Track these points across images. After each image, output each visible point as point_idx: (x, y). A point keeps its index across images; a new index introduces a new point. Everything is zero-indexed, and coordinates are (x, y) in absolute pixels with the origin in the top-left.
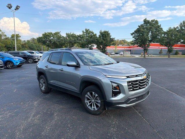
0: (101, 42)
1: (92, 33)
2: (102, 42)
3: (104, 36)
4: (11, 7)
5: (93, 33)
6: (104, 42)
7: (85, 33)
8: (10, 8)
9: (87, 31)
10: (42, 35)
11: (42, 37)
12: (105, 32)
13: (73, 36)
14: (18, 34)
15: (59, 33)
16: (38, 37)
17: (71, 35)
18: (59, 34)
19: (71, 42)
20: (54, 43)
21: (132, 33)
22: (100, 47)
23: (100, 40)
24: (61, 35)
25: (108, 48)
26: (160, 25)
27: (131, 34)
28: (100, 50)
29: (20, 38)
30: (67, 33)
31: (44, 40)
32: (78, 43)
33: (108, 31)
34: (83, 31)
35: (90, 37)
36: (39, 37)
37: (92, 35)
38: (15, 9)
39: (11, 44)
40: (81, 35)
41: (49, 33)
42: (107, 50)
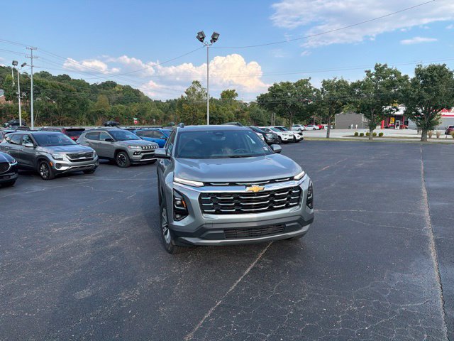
0: (417, 97)
1: (395, 74)
2: (421, 98)
3: (429, 79)
4: (203, 38)
5: (397, 73)
6: (427, 97)
7: (373, 77)
8: (201, 40)
9: (379, 69)
10: (269, 90)
11: (266, 94)
12: (432, 69)
13: (341, 86)
14: (234, 91)
15: (306, 81)
16: (259, 95)
17: (336, 84)
18: (307, 83)
19: (333, 103)
20: (294, 106)
22: (418, 114)
23: (414, 91)
24: (311, 87)
25: (443, 114)
28: (417, 119)
29: (237, 99)
30: (326, 80)
31: (271, 100)
32: (350, 102)
33: (445, 65)
34: (368, 72)
35: (388, 86)
36: (262, 95)
37: (396, 79)
38: (211, 41)
39: (215, 113)
40: (363, 82)
41: (283, 84)
42: (439, 121)
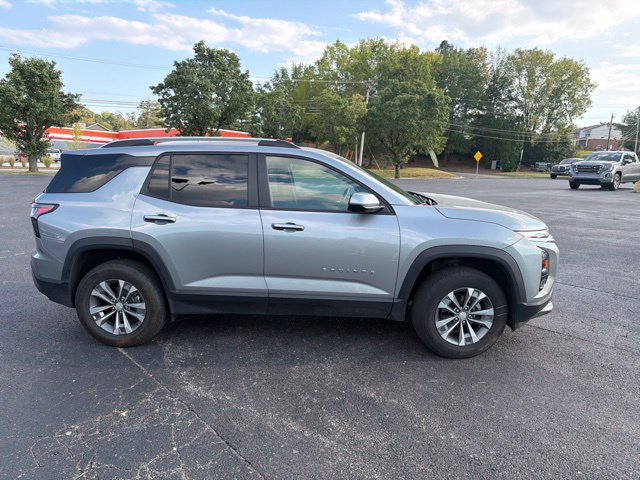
3: (37, 80)
12: (40, 65)
21: (156, 85)
26: (248, 72)
27: (152, 88)
